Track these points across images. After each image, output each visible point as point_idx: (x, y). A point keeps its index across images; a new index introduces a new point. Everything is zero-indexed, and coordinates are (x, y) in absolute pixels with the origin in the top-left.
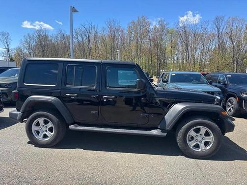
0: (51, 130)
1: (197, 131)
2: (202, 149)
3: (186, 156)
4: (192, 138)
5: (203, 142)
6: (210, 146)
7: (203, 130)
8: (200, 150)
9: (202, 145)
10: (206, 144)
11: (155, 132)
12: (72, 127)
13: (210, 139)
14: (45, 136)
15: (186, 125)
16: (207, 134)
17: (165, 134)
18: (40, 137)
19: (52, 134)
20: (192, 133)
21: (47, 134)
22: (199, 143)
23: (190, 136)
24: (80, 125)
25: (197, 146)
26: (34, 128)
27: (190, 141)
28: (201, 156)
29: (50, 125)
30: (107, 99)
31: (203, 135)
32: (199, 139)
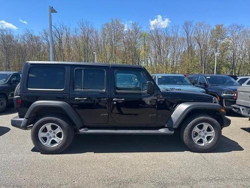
0: (59, 135)
1: (201, 127)
2: (205, 143)
3: (192, 151)
4: (196, 134)
5: (206, 137)
6: (212, 140)
7: (206, 126)
8: (203, 144)
9: (205, 140)
10: (209, 138)
11: (162, 131)
12: (82, 131)
13: (212, 133)
14: (53, 142)
15: (191, 123)
16: (209, 130)
17: (173, 132)
18: (48, 144)
19: (62, 139)
20: (196, 129)
21: (55, 139)
22: (202, 138)
23: (195, 133)
24: (90, 128)
25: (201, 141)
26: (41, 135)
27: (195, 137)
28: (205, 150)
29: (59, 130)
30: (117, 102)
31: (206, 131)
32: (202, 134)
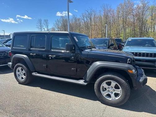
1: (109, 84)
2: (113, 98)
4: (105, 89)
5: (114, 93)
6: (119, 97)
7: (113, 84)
8: (111, 99)
9: (113, 95)
10: (116, 95)
12: (34, 74)
13: (119, 91)
14: (22, 78)
16: (116, 87)
17: (86, 84)
18: (20, 78)
19: (25, 77)
20: (104, 85)
21: (23, 76)
22: (110, 94)
24: (39, 73)
26: (17, 73)
27: (104, 91)
28: (112, 104)
29: (24, 72)
30: (51, 57)
31: (114, 88)
32: (111, 90)
